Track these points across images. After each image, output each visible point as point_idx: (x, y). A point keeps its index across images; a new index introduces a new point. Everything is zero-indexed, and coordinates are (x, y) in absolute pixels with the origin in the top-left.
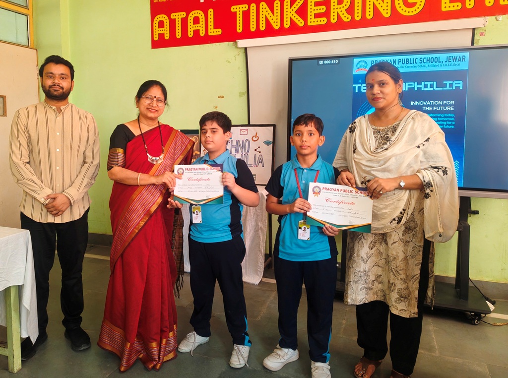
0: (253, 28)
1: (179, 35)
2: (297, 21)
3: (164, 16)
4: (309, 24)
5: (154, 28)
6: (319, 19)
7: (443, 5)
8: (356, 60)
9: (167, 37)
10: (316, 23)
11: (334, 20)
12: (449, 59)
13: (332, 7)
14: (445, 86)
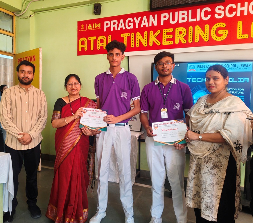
0: (132, 46)
1: (92, 48)
2: (156, 43)
3: (84, 38)
4: (163, 44)
5: (79, 44)
6: (169, 42)
7: (238, 36)
8: (189, 65)
9: (86, 49)
10: (167, 44)
11: (177, 42)
12: (241, 66)
13: (176, 35)
14: (239, 80)
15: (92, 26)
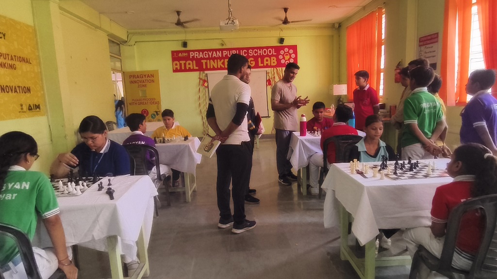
0: (209, 67)
1: (183, 68)
2: (222, 66)
3: (177, 62)
5: (174, 66)
7: (259, 65)
9: (179, 69)
15: (182, 54)
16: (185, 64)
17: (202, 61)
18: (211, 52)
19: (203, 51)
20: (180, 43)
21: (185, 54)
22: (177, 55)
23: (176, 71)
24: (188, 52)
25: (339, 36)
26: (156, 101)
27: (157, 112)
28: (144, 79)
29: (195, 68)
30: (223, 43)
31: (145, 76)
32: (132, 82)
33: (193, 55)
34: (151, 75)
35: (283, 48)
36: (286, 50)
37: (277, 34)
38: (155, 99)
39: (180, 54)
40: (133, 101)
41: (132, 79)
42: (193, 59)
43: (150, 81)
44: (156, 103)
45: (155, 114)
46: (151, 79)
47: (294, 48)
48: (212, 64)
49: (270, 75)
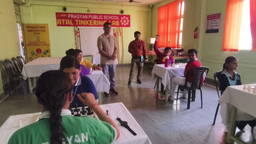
0: (80, 24)
3: (60, 20)
4: (90, 25)
5: (57, 22)
13: (94, 23)
15: (63, 15)
16: (65, 22)
17: (76, 20)
18: (82, 15)
19: (76, 14)
20: (61, 8)
21: (65, 15)
22: (59, 15)
23: (59, 25)
24: (67, 14)
25: (152, 12)
26: (47, 43)
27: (47, 51)
28: (38, 29)
29: (72, 24)
30: (88, 10)
31: (39, 27)
32: (29, 31)
33: (70, 16)
34: (43, 27)
35: (123, 16)
36: (124, 17)
37: (120, 8)
38: (46, 42)
39: (62, 15)
40: (30, 43)
41: (29, 29)
42: (70, 18)
43: (42, 31)
44: (47, 45)
45: (46, 51)
46: (44, 29)
47: (129, 17)
48: (82, 22)
49: (116, 31)
